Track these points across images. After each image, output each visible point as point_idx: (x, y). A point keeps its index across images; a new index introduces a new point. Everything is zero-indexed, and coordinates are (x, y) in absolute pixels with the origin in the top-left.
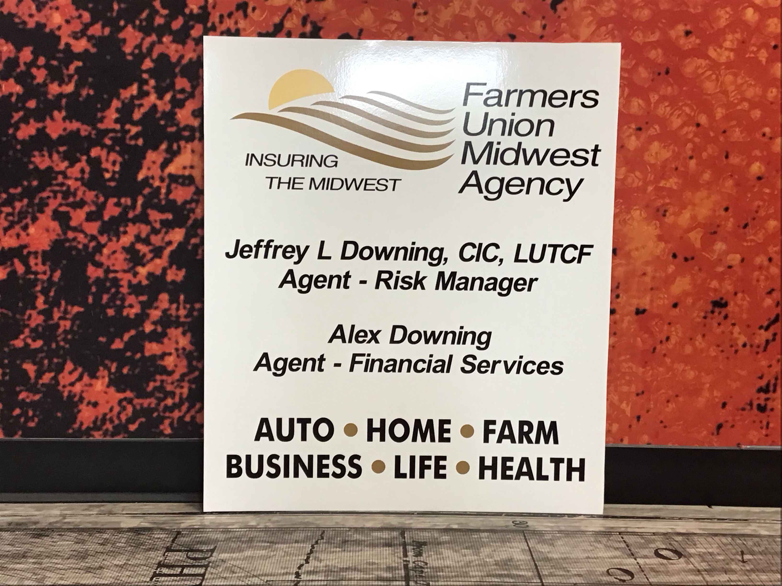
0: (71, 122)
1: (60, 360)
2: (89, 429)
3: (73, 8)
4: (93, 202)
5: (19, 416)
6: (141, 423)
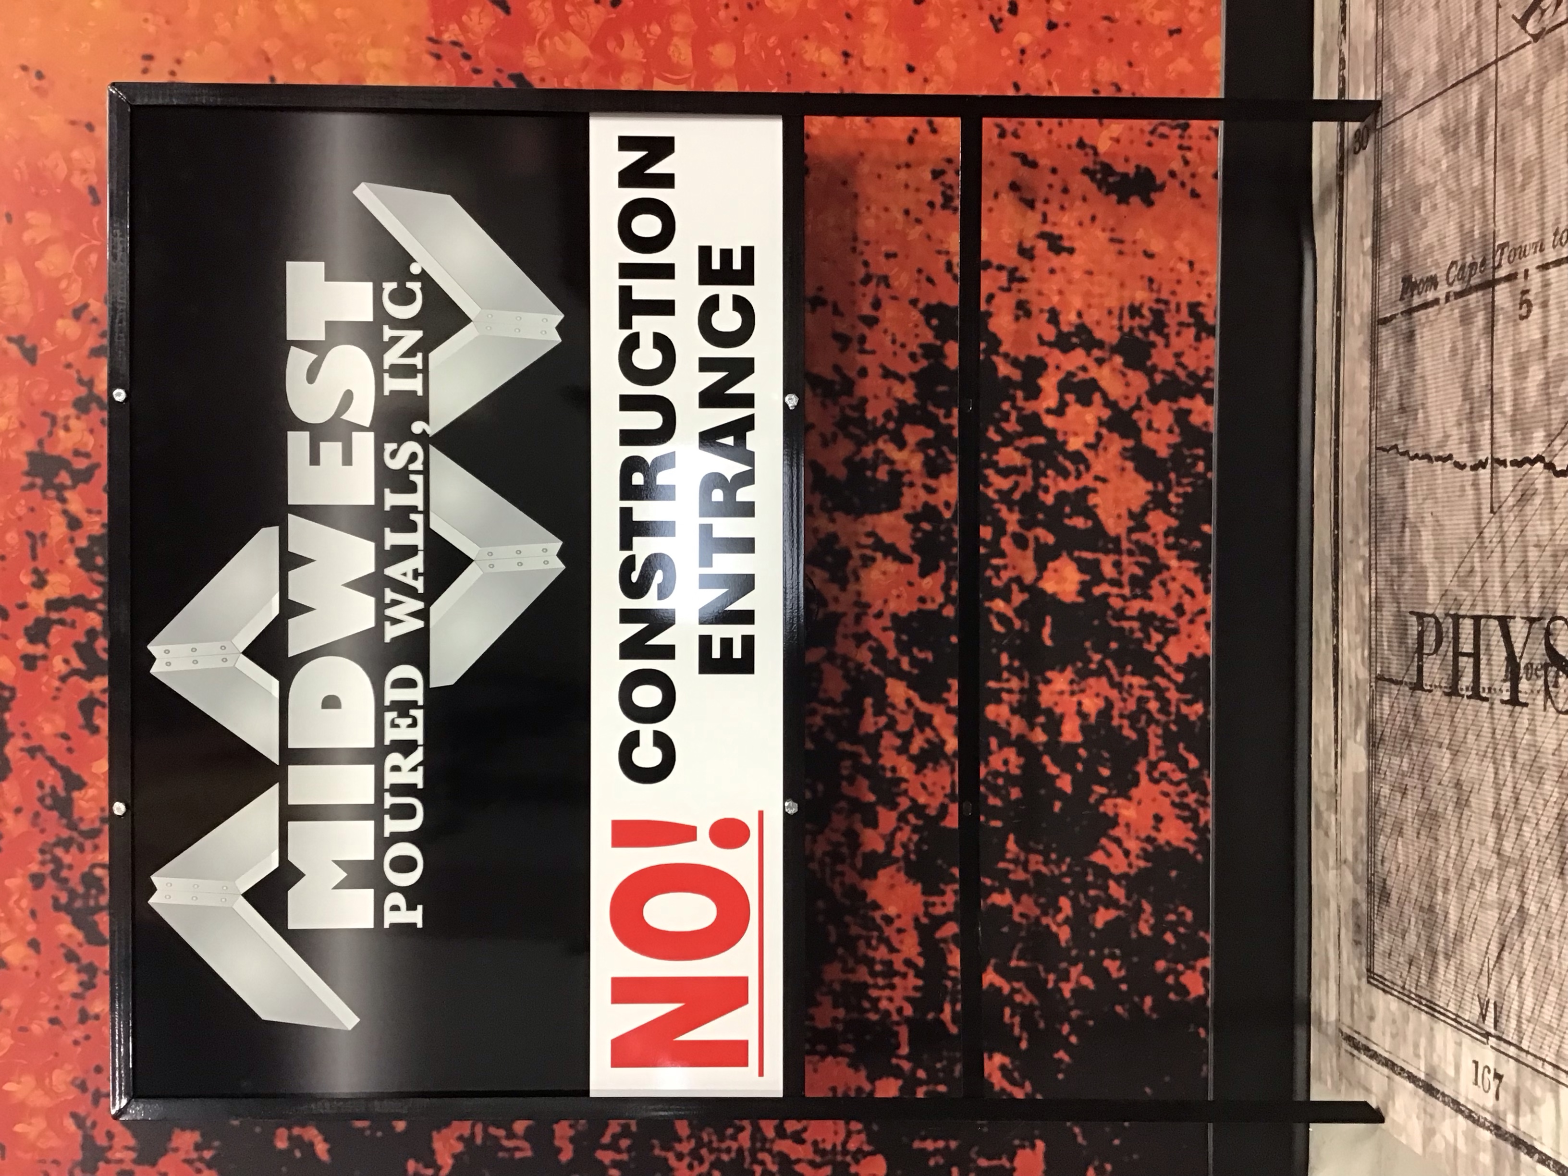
1: (1090, 871)
2: (1195, 829)
4: (848, 817)
5: (1176, 935)
6: (1188, 749)
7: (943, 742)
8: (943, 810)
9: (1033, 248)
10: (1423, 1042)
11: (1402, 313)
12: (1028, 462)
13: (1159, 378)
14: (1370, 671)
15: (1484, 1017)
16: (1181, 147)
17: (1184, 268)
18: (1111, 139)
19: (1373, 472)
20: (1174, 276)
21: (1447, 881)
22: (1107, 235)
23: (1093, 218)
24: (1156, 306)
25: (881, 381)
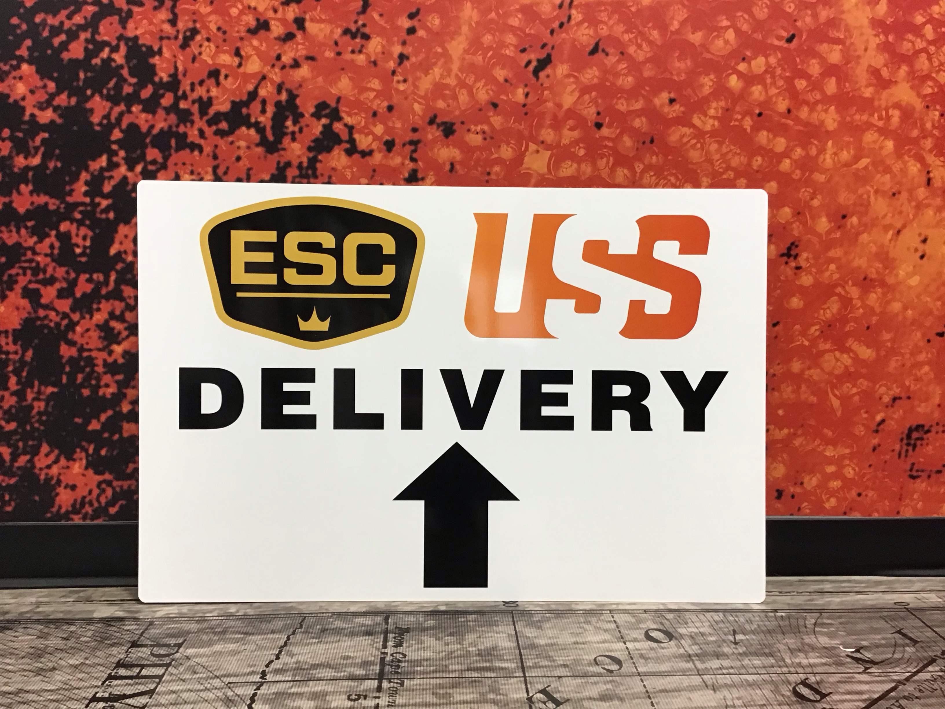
0: (38, 195)
1: (35, 443)
2: (67, 512)
3: (37, 77)
6: (120, 506)
8: (71, 343)
11: (387, 628)
14: (158, 618)
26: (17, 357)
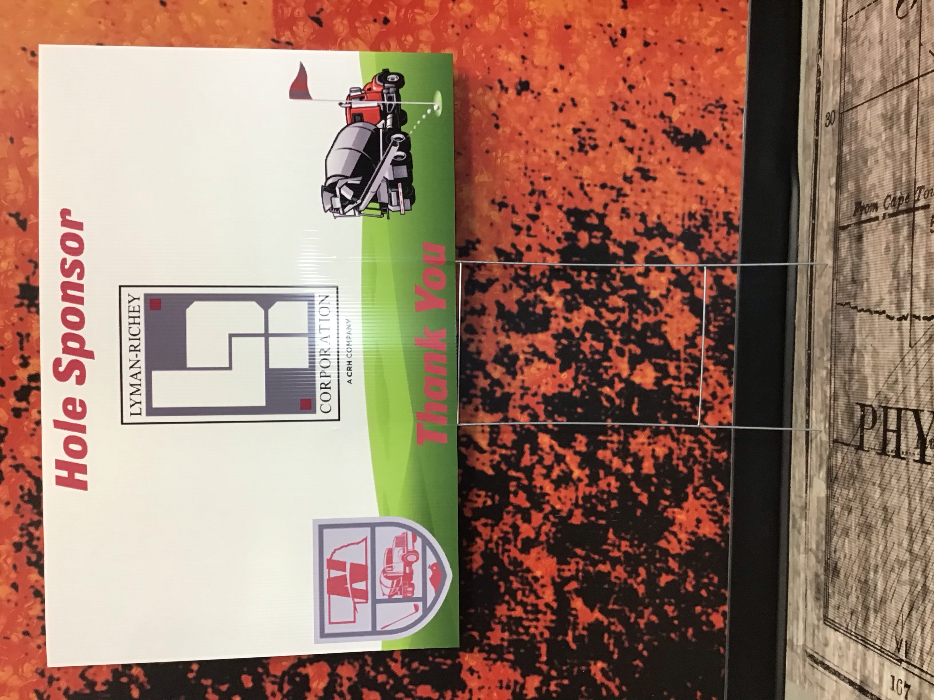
1: (657, 551)
2: (721, 528)
4: (513, 516)
5: (708, 591)
6: (717, 479)
7: (572, 472)
8: (571, 513)
9: (632, 177)
10: (859, 662)
11: (854, 224)
12: (626, 304)
13: (705, 256)
14: (829, 436)
15: (899, 649)
16: (721, 119)
17: (721, 191)
18: (680, 113)
19: (834, 317)
20: (715, 196)
21: (877, 566)
22: (676, 170)
23: (668, 160)
24: (704, 214)
25: (539, 254)
26: (582, 563)
